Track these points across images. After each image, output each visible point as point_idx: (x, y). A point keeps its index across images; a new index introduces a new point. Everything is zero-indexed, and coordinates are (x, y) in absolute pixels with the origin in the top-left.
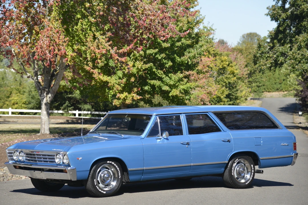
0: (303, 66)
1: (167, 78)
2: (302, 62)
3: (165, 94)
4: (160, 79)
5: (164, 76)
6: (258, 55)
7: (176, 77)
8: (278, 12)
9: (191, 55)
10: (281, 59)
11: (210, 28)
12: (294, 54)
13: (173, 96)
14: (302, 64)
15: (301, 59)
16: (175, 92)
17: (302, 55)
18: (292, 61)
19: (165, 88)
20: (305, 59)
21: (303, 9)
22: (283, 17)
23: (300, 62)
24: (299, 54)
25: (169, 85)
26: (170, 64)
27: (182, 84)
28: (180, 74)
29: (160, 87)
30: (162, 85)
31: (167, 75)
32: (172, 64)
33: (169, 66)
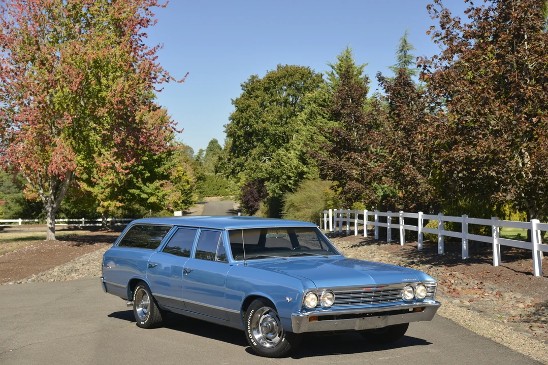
1: (145, 186)
2: (256, 171)
3: (143, 202)
4: (139, 188)
5: (142, 185)
6: (219, 166)
7: (153, 186)
8: (235, 130)
9: (167, 166)
10: (238, 168)
12: (250, 165)
13: (150, 203)
15: (256, 169)
16: (152, 199)
17: (257, 165)
18: (249, 170)
19: (144, 196)
20: (259, 169)
21: (256, 128)
22: (239, 134)
23: (255, 171)
24: (254, 165)
25: (147, 193)
26: (148, 175)
27: (158, 192)
28: (157, 183)
29: (139, 195)
30: (141, 193)
31: (145, 184)
32: (149, 174)
33: (147, 176)
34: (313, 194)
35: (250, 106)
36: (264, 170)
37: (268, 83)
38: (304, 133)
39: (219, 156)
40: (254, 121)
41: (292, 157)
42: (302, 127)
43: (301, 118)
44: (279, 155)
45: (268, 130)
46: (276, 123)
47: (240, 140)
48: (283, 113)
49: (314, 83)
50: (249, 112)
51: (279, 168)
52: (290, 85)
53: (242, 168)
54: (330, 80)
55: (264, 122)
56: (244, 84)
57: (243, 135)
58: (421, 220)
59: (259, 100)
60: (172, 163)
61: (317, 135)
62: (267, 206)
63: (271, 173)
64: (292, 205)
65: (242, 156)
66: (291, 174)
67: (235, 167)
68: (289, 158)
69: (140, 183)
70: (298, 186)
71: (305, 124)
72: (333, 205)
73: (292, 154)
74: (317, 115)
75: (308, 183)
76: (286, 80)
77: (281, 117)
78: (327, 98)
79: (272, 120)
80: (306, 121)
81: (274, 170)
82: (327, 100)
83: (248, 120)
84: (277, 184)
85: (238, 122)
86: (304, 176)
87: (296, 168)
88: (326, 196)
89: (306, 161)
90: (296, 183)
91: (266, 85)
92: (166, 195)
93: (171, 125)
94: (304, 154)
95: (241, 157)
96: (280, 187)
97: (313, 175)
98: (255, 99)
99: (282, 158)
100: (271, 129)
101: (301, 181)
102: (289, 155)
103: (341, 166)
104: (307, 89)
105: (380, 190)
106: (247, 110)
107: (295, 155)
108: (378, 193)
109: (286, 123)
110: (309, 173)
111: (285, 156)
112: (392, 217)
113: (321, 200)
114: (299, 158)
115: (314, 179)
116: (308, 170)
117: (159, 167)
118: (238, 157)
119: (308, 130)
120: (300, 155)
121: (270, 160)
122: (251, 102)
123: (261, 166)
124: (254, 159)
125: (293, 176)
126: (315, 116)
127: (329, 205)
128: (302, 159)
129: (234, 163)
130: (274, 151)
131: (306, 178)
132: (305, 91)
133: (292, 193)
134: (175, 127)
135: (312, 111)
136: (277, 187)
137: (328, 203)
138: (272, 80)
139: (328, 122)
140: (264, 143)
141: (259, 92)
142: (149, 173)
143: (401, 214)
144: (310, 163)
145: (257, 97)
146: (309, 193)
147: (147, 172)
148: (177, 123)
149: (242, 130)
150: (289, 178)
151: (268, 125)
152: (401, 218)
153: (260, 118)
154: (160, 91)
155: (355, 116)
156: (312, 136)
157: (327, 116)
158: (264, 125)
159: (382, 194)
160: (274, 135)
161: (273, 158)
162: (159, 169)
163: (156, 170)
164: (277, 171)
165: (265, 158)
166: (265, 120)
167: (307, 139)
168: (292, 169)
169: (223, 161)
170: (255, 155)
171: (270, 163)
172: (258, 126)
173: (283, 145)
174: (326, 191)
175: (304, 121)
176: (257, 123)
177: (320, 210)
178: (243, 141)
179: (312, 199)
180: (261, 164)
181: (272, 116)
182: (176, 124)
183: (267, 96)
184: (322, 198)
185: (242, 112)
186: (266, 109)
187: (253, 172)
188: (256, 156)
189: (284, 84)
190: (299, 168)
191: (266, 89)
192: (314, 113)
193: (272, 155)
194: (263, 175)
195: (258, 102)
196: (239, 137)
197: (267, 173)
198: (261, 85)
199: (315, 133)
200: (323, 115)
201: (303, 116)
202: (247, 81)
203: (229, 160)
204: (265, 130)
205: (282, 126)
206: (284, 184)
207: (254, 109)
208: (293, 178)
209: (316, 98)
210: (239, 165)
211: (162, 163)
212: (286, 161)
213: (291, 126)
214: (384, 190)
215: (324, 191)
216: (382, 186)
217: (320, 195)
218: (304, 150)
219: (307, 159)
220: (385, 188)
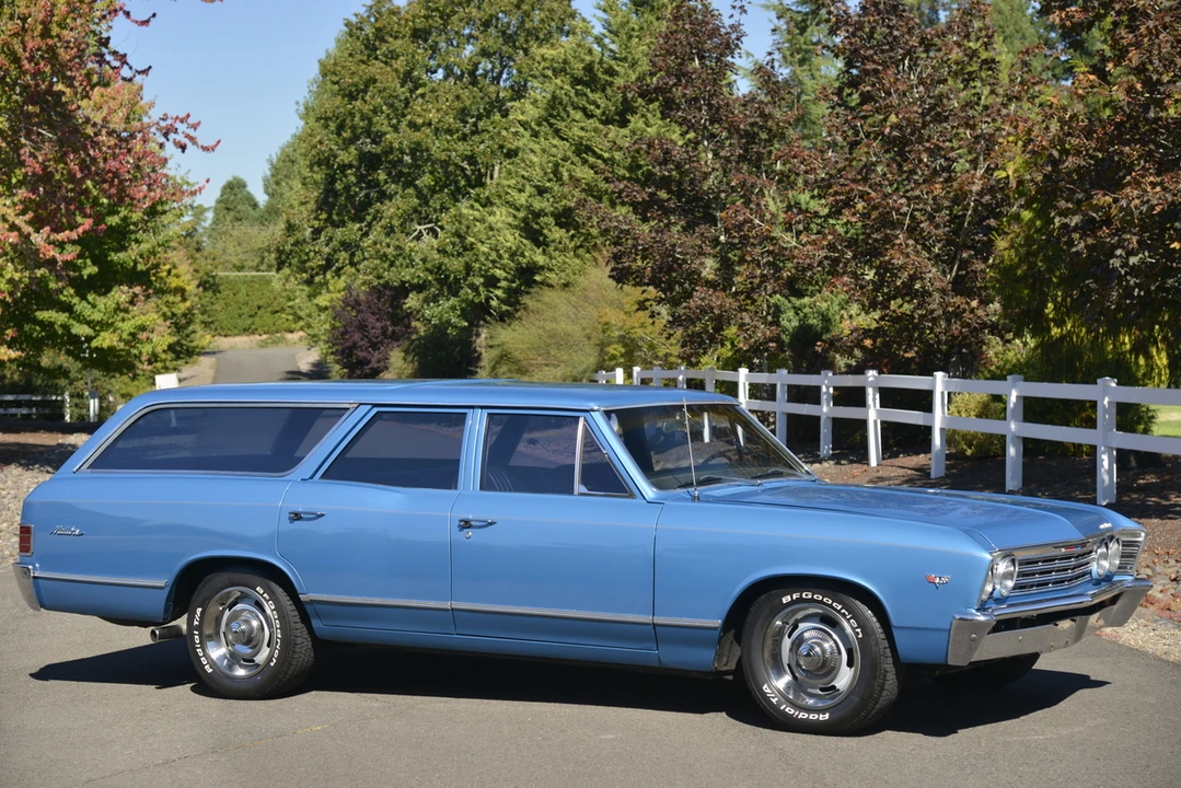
0: (400, 274)
1: (84, 303)
2: (397, 263)
3: (74, 344)
4: (67, 308)
5: (76, 300)
6: (287, 248)
7: (109, 303)
8: (331, 149)
9: (145, 247)
10: (343, 256)
11: (182, 179)
12: (378, 246)
13: (98, 350)
14: (400, 269)
15: (395, 257)
16: (106, 340)
17: (398, 248)
18: (375, 262)
19: (81, 330)
20: (404, 258)
21: (391, 143)
22: (342, 160)
23: (392, 264)
24: (388, 246)
25: (89, 323)
26: (90, 270)
27: (123, 320)
28: (120, 294)
29: (66, 327)
30: (71, 321)
31: (84, 298)
32: (96, 269)
33: (90, 276)
34: (564, 326)
35: (375, 81)
36: (417, 260)
37: (425, 17)
38: (535, 159)
39: (288, 221)
40: (386, 122)
41: (500, 225)
42: (525, 140)
43: (521, 117)
44: (459, 218)
45: (427, 150)
46: (450, 131)
47: (346, 176)
48: (468, 103)
49: (553, 20)
50: (373, 97)
51: (459, 254)
52: (486, 24)
53: (353, 255)
54: (605, 11)
55: (413, 126)
56: (354, 20)
57: (354, 163)
58: (943, 393)
59: (400, 64)
60: (161, 238)
61: (572, 163)
62: (412, 362)
63: (439, 268)
64: (504, 357)
65: (353, 220)
66: (499, 273)
67: (335, 251)
68: (491, 229)
69: (68, 295)
70: (518, 302)
71: (535, 134)
72: (622, 356)
73: (500, 216)
74: (570, 109)
75: (549, 296)
76: (474, 11)
77: (463, 114)
78: (598, 60)
79: (440, 121)
80: (539, 124)
81: (446, 260)
82: (596, 66)
83: (370, 120)
84: (453, 301)
85: (341, 128)
86: (537, 278)
87: (513, 255)
88: (604, 332)
89: (542, 234)
90: (513, 297)
91: (420, 23)
92: (143, 328)
93: (181, 127)
94: (537, 215)
95: (350, 225)
96: (462, 310)
97: (563, 275)
98: (386, 63)
99: (468, 227)
100: (436, 147)
101: (528, 293)
102: (491, 219)
103: (674, 246)
104: (533, 34)
105: (791, 314)
106: (365, 91)
107: (510, 220)
108: (784, 323)
109: (475, 132)
110: (551, 270)
111: (482, 221)
112: (835, 388)
113: (587, 342)
114: (521, 229)
115: (566, 285)
116: (548, 260)
117: (124, 248)
118: (343, 224)
119: (544, 151)
120: (525, 220)
121: (433, 232)
122: (376, 68)
123: (411, 250)
124: (390, 231)
125: (506, 279)
126: (564, 109)
127: (613, 357)
128: (531, 230)
129: (331, 239)
130: (444, 208)
131: (542, 283)
132: (527, 41)
133: (506, 326)
134: (191, 132)
135: (554, 97)
136: (453, 308)
137: (610, 350)
138: (437, 9)
139: (601, 127)
140: (416, 187)
141: (399, 42)
142: (94, 264)
143: (871, 379)
144: (553, 241)
145: (393, 55)
146: (554, 325)
147: (89, 261)
148: (199, 123)
149: (352, 149)
150: (492, 282)
151: (427, 136)
152: (870, 391)
153: (404, 115)
154: (145, 23)
155: (710, 106)
156: (556, 165)
157: (598, 112)
158: (417, 136)
159: (795, 323)
160: (445, 164)
161: (442, 228)
162: (122, 256)
163: (115, 257)
164: (455, 264)
165: (419, 228)
166: (420, 121)
167: (546, 173)
168: (500, 257)
169: (299, 235)
170: (391, 218)
171: (435, 243)
172: (399, 139)
173: (469, 193)
174: (605, 319)
175: (533, 124)
176: (396, 128)
177: (585, 372)
178: (353, 179)
179: (562, 341)
180: (409, 244)
181: (438, 111)
182: (195, 127)
183: (421, 54)
184: (589, 338)
185: (352, 97)
186: (420, 91)
187: (386, 265)
188: (396, 223)
189: (469, 21)
190: (523, 255)
191: (419, 35)
192: (561, 103)
193: (438, 220)
194: (413, 275)
195: (397, 71)
196: (344, 167)
197: (427, 270)
198: (403, 22)
199: (565, 159)
200: (584, 110)
201: (527, 111)
202: (362, 11)
203: (317, 232)
204: (417, 149)
205: (464, 138)
206: (472, 301)
207: (385, 89)
208: (503, 284)
209: (565, 62)
210: (345, 245)
211: (133, 237)
212: (483, 237)
213: (492, 138)
214: (801, 314)
215: (601, 317)
216: (797, 302)
217: (584, 329)
218: (538, 204)
219: (545, 231)
220: (805, 306)
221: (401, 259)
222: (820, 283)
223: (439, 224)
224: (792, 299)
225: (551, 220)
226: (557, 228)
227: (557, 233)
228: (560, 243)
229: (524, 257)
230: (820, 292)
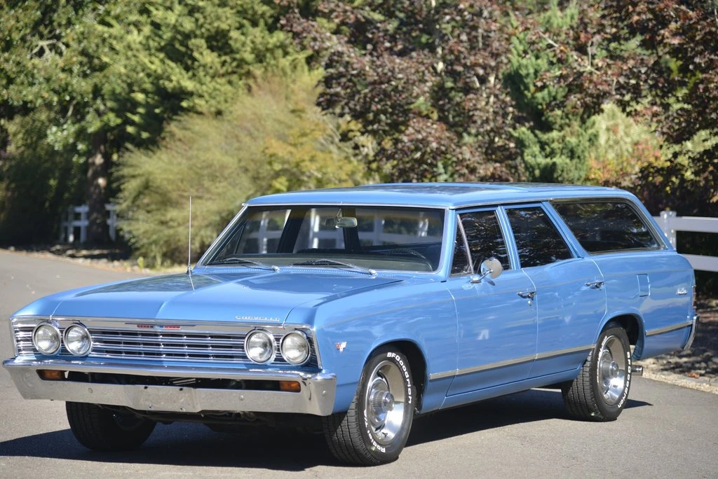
0: (21, 92)
2: (18, 80)
14: (21, 88)
15: (16, 74)
17: (18, 64)
20: (26, 76)
23: (12, 82)
24: (7, 62)
34: (217, 156)
36: (41, 79)
44: (86, 35)
51: (87, 75)
63: (65, 88)
66: (140, 97)
70: (162, 130)
75: (197, 124)
81: (73, 81)
84: (78, 125)
86: (184, 104)
87: (156, 79)
88: (269, 164)
89: (191, 58)
90: (154, 124)
94: (187, 36)
97: (213, 102)
99: (99, 46)
105: (536, 149)
108: (528, 158)
110: (201, 96)
113: (242, 174)
114: (167, 51)
115: (219, 113)
116: (197, 85)
120: (170, 42)
121: (61, 54)
123: (33, 68)
124: (9, 46)
128: (179, 53)
130: (69, 24)
131: (190, 110)
133: (150, 153)
144: (203, 66)
150: (127, 106)
161: (67, 46)
164: (83, 86)
165: (41, 43)
171: (59, 61)
174: (270, 151)
180: (30, 62)
184: (245, 171)
188: (16, 36)
190: (168, 79)
193: (62, 36)
194: (36, 95)
197: (51, 90)
208: (143, 109)
214: (548, 150)
215: (267, 148)
216: (545, 137)
217: (240, 161)
218: (188, 25)
219: (196, 55)
220: (553, 141)
221: (22, 76)
222: (570, 116)
223: (64, 40)
224: (537, 132)
225: (202, 42)
226: (208, 51)
227: (209, 58)
228: (211, 68)
229: (171, 81)
230: (569, 126)
